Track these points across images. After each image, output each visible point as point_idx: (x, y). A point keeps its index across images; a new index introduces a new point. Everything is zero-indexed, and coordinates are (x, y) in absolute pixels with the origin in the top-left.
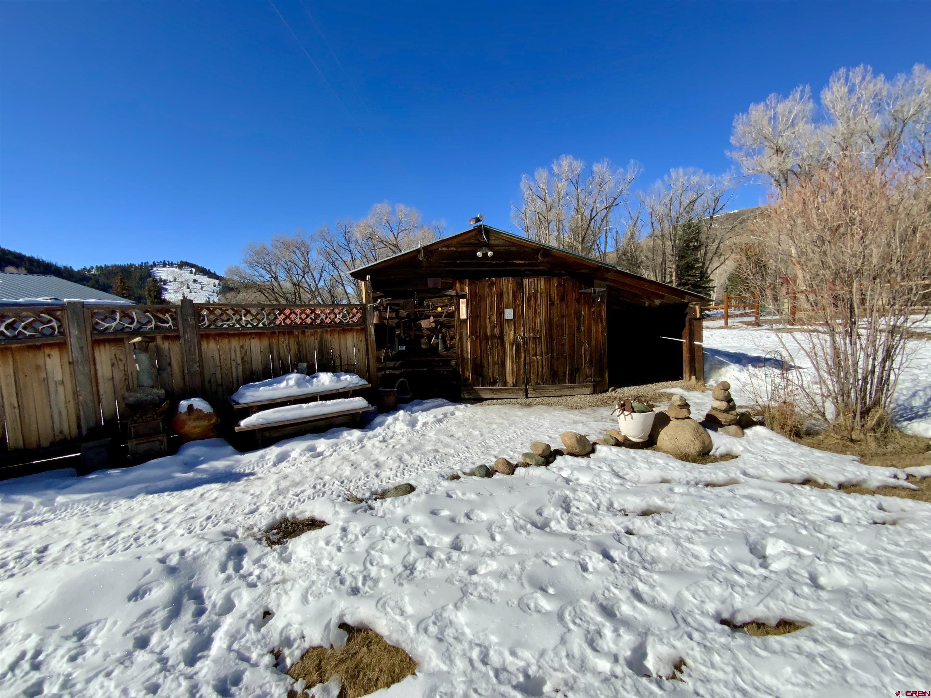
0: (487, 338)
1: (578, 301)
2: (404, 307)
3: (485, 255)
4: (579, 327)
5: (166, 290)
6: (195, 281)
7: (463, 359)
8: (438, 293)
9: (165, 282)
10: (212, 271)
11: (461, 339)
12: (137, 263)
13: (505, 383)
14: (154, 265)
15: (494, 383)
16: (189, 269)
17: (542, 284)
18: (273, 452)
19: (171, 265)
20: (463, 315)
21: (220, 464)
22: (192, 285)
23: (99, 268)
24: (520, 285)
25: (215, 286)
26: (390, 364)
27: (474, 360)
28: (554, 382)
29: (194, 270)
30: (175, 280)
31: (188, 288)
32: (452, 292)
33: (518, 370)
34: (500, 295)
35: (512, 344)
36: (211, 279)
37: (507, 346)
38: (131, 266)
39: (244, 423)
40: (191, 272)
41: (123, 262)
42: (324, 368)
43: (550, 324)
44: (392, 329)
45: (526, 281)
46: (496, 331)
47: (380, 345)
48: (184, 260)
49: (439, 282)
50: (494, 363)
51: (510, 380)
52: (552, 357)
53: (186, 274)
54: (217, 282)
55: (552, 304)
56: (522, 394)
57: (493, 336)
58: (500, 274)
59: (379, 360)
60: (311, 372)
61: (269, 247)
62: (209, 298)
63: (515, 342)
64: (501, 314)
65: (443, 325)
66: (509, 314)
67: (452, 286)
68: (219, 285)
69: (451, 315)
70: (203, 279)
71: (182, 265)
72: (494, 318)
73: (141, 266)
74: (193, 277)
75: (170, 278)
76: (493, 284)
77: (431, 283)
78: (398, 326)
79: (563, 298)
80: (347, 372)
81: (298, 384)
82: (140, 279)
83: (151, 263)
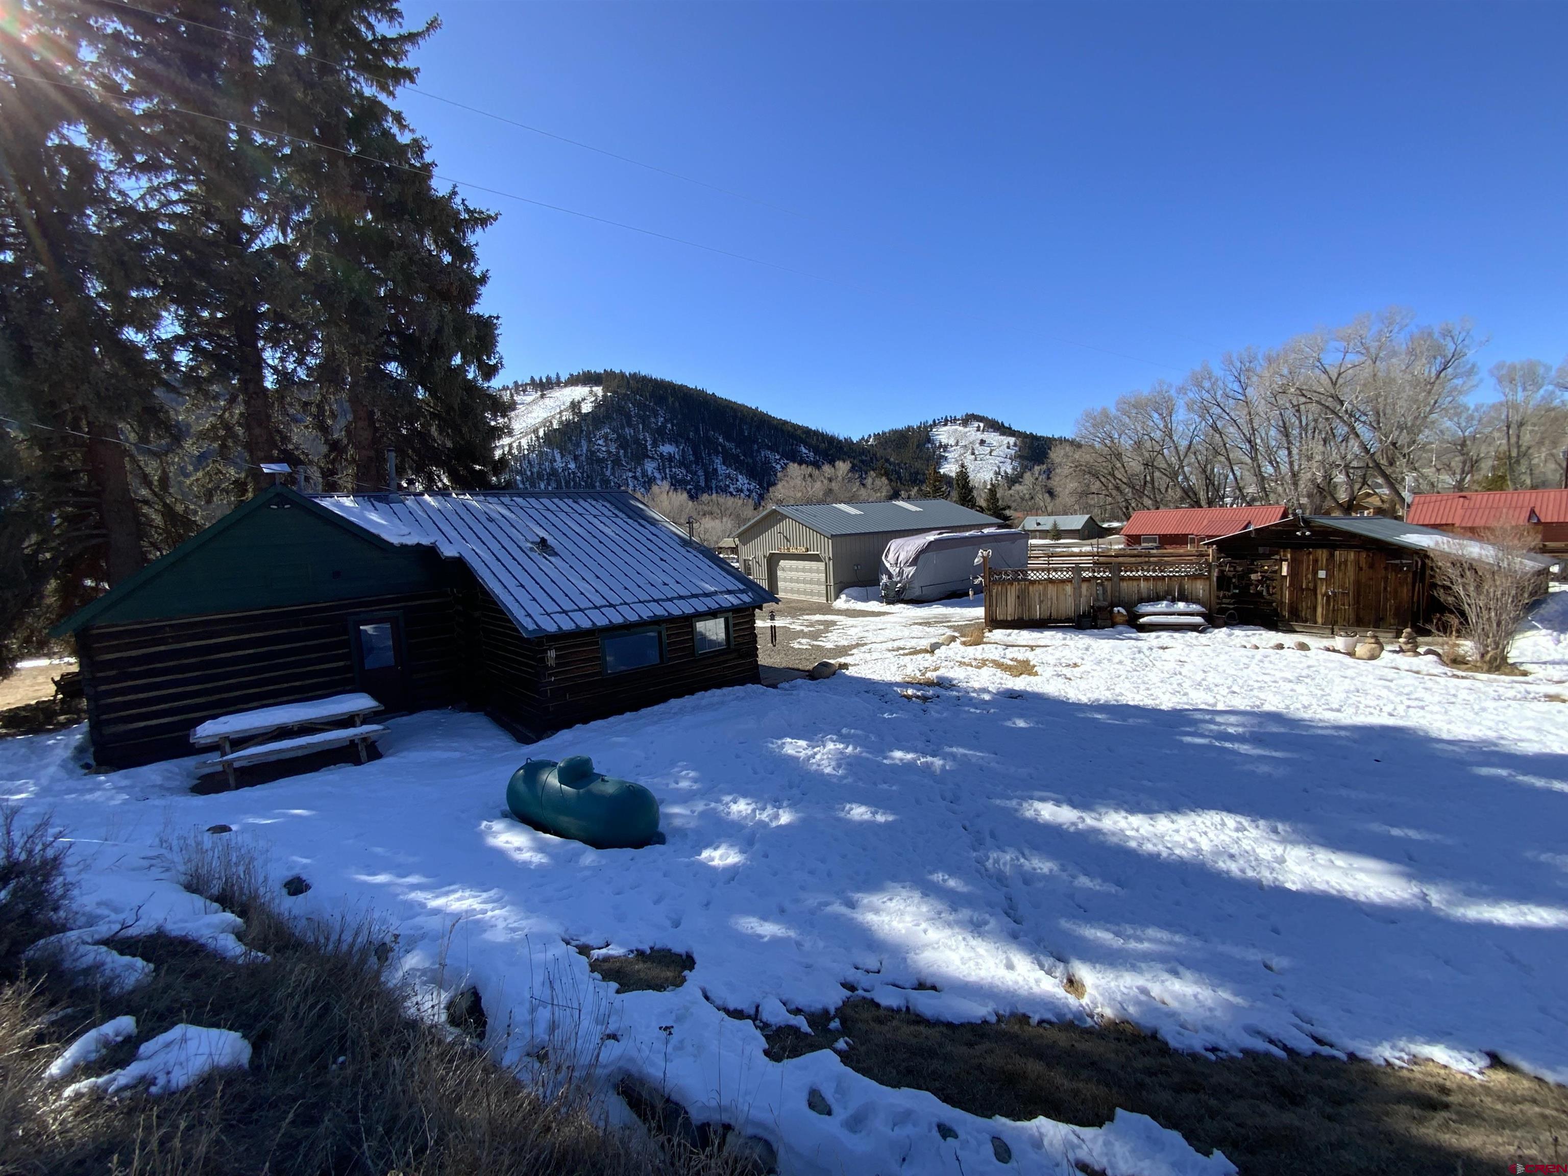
0: (1302, 590)
1: (1386, 568)
2: (1240, 565)
3: (1303, 533)
4: (1385, 588)
5: (946, 458)
6: (982, 442)
7: (1282, 603)
8: (1268, 557)
9: (945, 447)
10: (1006, 425)
11: (1281, 589)
12: (915, 424)
13: (1316, 622)
14: (935, 424)
15: (1306, 621)
16: (976, 424)
17: (1352, 555)
18: (1154, 634)
19: (954, 421)
20: (1284, 573)
21: (1133, 635)
22: (979, 449)
23: (877, 436)
24: (1332, 556)
25: (1008, 447)
26: (1224, 600)
27: (1291, 603)
28: (1358, 626)
29: (982, 425)
30: (957, 444)
31: (973, 454)
32: (1277, 557)
33: (1327, 615)
34: (1316, 561)
35: (1323, 596)
36: (1003, 438)
37: (1319, 597)
38: (909, 429)
39: (1142, 620)
40: (978, 429)
41: (900, 425)
42: (1180, 600)
43: (1358, 583)
44: (1230, 578)
45: (1337, 553)
46: (1311, 585)
47: (1220, 588)
48: (970, 413)
49: (1268, 550)
50: (1307, 608)
51: (1320, 620)
52: (1358, 608)
53: (972, 433)
54: (1012, 440)
55: (1361, 569)
56: (1328, 632)
57: (1308, 589)
58: (1317, 546)
59: (1218, 597)
60: (1174, 601)
61: (1113, 411)
62: (999, 467)
63: (1326, 594)
64: (1315, 573)
65: (1268, 578)
66: (1322, 574)
67: (1277, 553)
68: (1015, 445)
69: (1275, 572)
70: (993, 438)
71: (967, 420)
72: (1310, 576)
73: (919, 427)
74: (980, 436)
75: (952, 442)
76: (1310, 553)
77: (1261, 550)
78: (1234, 576)
79: (1371, 566)
80: (1194, 603)
81: (1167, 606)
82: (918, 447)
83: (930, 422)
